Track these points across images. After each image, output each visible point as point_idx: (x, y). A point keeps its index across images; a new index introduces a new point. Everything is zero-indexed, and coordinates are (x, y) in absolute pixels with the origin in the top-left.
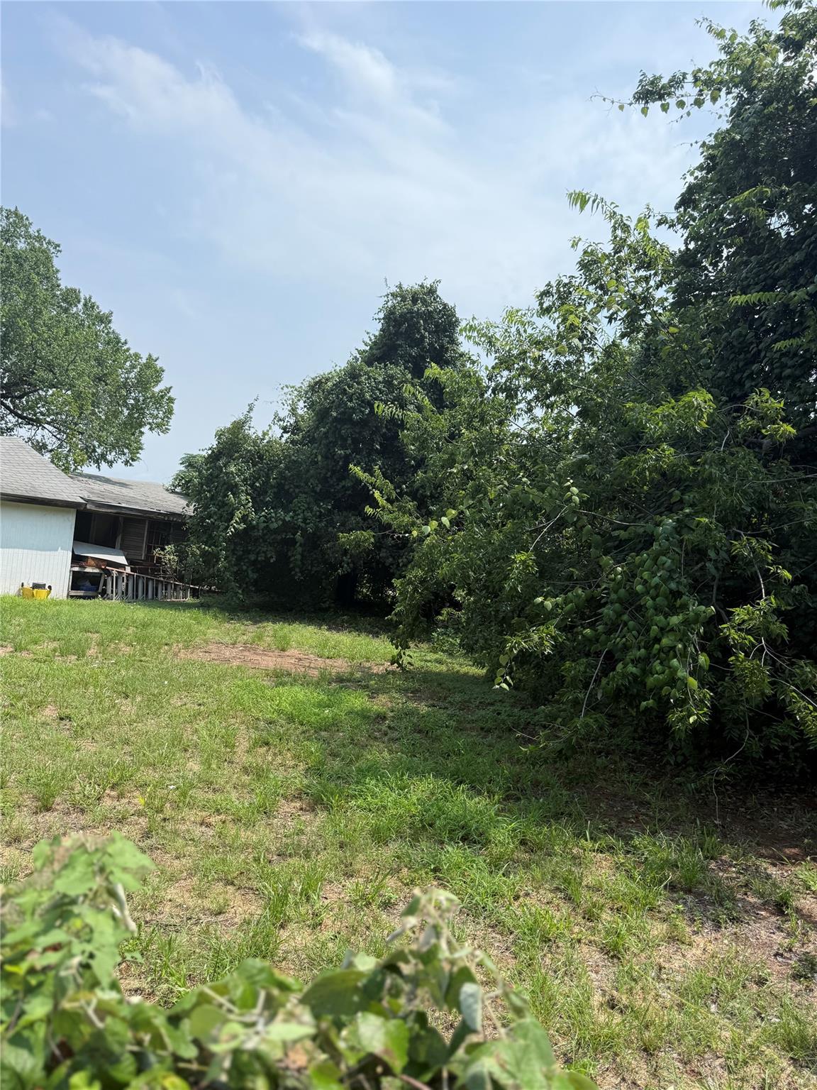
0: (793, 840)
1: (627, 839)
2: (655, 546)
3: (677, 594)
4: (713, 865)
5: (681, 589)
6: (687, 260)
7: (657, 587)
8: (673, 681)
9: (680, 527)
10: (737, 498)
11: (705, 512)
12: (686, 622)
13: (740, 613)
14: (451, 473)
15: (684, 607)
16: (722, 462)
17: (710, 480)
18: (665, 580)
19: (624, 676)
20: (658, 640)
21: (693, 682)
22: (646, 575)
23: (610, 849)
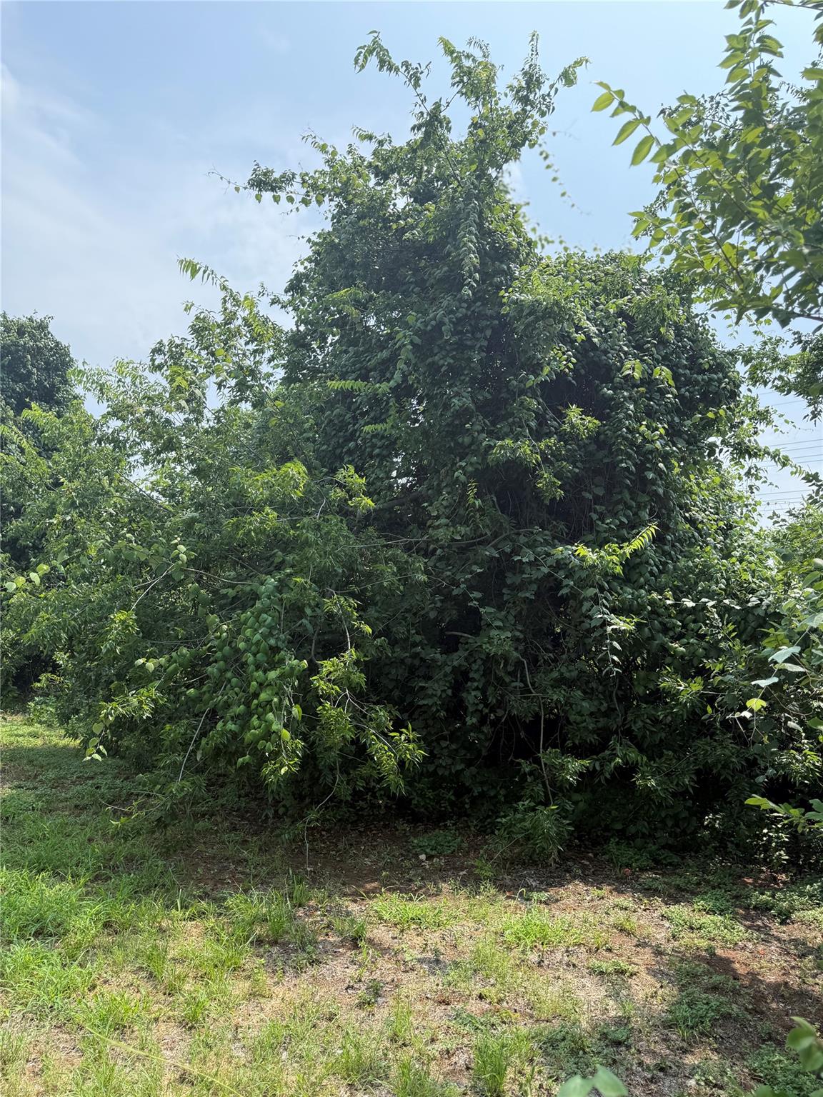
0: (373, 874)
1: (219, 901)
2: (258, 604)
3: (275, 650)
4: (301, 912)
5: (280, 644)
6: (298, 341)
7: (258, 643)
8: (268, 734)
9: (282, 586)
10: (329, 561)
11: (301, 572)
12: (281, 676)
13: (327, 665)
14: (51, 524)
15: (282, 661)
16: (318, 528)
17: (307, 543)
18: (265, 637)
19: (223, 733)
20: (256, 695)
21: (286, 734)
22: (248, 632)
23: (202, 914)
